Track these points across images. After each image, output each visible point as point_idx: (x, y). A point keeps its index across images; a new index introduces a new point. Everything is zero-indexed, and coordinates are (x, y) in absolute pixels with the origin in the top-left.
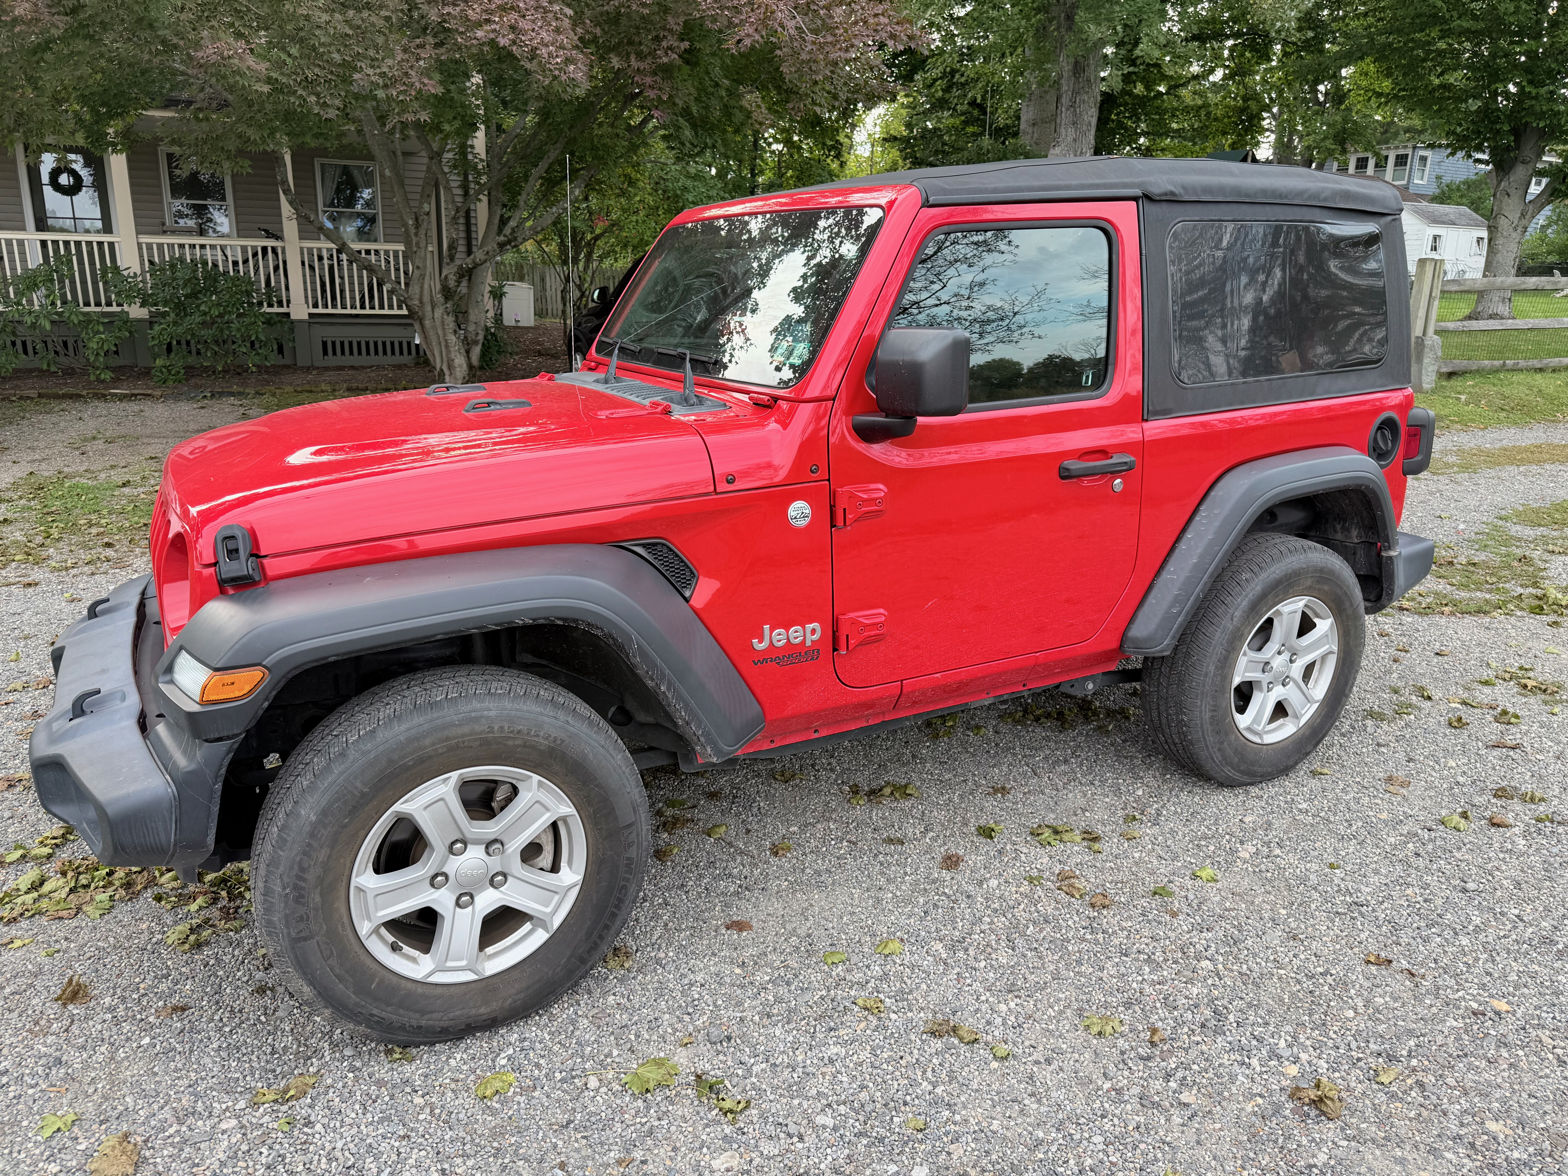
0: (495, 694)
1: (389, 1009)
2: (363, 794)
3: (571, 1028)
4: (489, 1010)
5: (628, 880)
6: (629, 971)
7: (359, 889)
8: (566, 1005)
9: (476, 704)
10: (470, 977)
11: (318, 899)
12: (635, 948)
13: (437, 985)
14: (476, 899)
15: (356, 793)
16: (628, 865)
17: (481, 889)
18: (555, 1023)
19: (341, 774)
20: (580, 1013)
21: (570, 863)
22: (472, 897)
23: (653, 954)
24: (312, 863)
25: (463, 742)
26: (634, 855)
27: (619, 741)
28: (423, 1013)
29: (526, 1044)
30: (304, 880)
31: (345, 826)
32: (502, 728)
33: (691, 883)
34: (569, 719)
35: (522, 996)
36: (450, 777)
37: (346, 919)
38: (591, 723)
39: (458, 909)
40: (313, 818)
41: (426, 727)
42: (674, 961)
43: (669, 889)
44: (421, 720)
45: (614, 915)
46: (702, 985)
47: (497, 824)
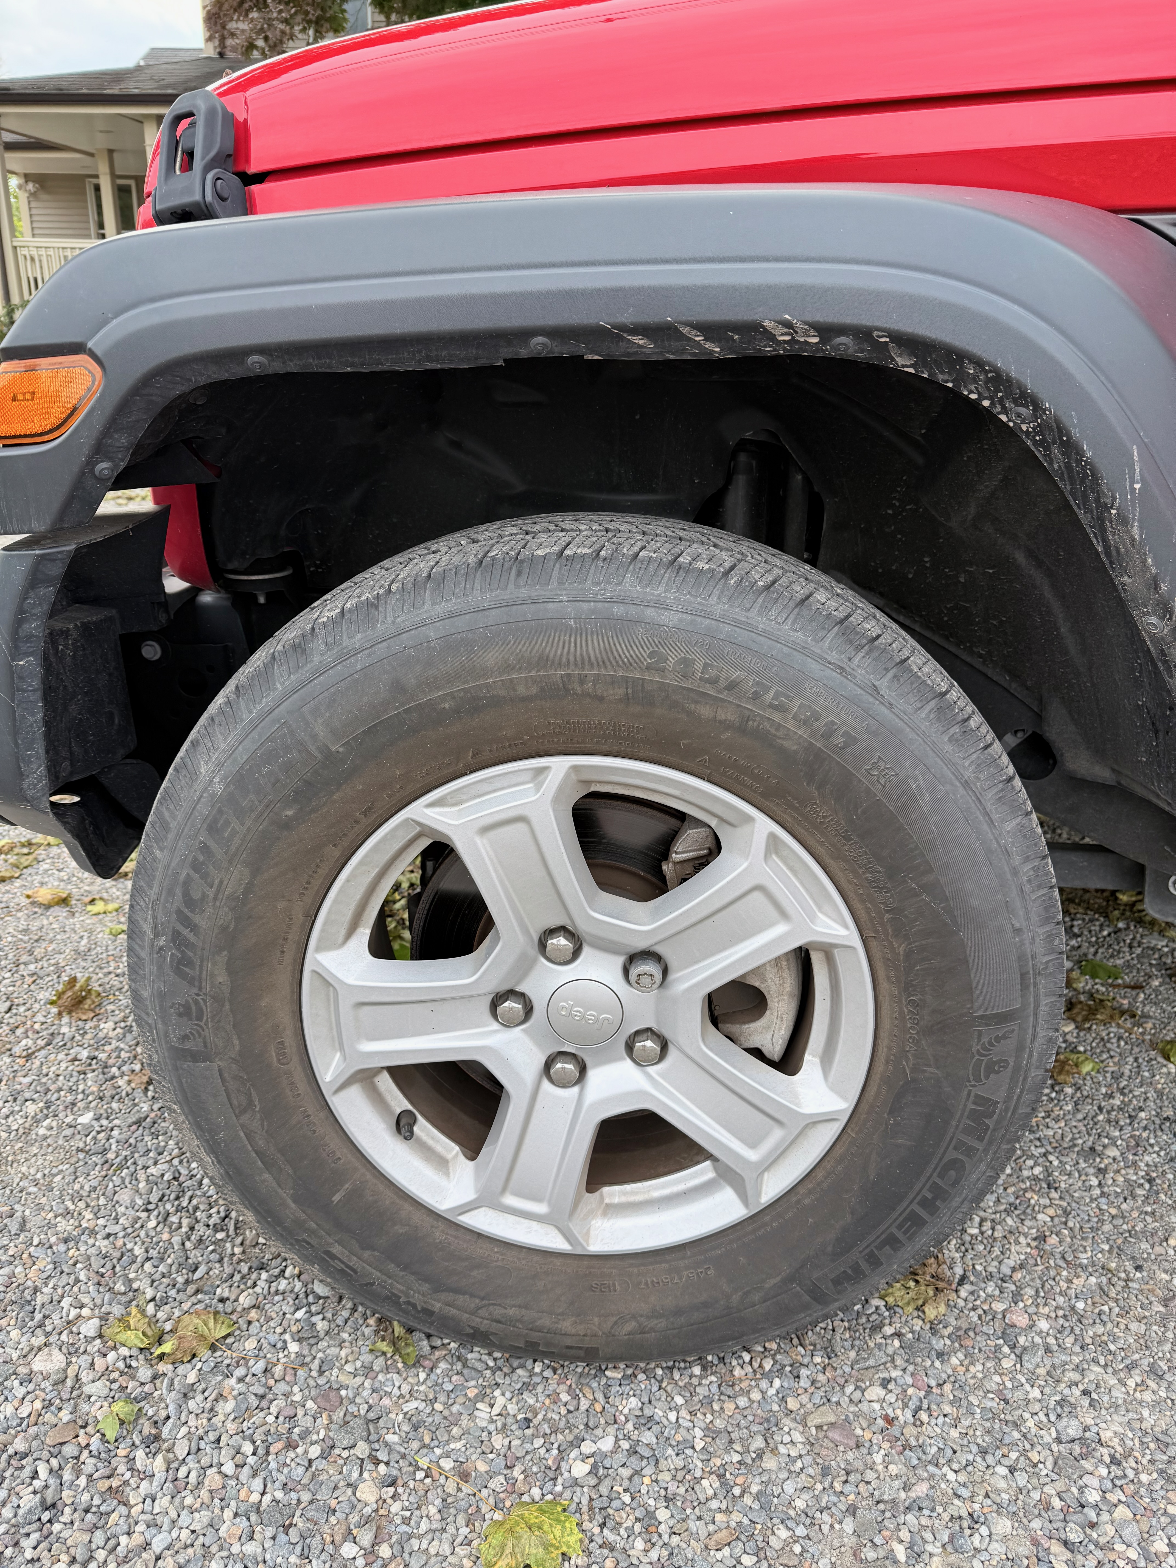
0: (688, 570)
1: (367, 1254)
2: (329, 757)
3: (758, 1443)
4: (581, 1329)
5: (970, 1151)
6: (934, 1331)
7: (325, 982)
8: (768, 1364)
9: (630, 586)
10: (552, 1240)
11: (222, 978)
12: (959, 1271)
13: (480, 1236)
14: (593, 1075)
15: (313, 748)
16: (975, 1116)
17: (608, 1059)
18: (729, 1406)
19: (286, 696)
20: (792, 1404)
21: (827, 1058)
22: (583, 1069)
23: (999, 1307)
24: (211, 893)
25: (582, 680)
26: (999, 1096)
27: (1018, 782)
28: (438, 1287)
29: (648, 1437)
30: (194, 928)
31: (287, 825)
32: (686, 662)
33: (1113, 1152)
34: (883, 684)
35: (662, 1324)
36: (546, 769)
37: (288, 1038)
38: (944, 710)
39: (546, 1085)
40: (218, 787)
41: (494, 616)
42: (1048, 1350)
43: (1062, 1150)
44: (488, 597)
45: (916, 1222)
46: (1114, 1461)
47: (655, 915)
